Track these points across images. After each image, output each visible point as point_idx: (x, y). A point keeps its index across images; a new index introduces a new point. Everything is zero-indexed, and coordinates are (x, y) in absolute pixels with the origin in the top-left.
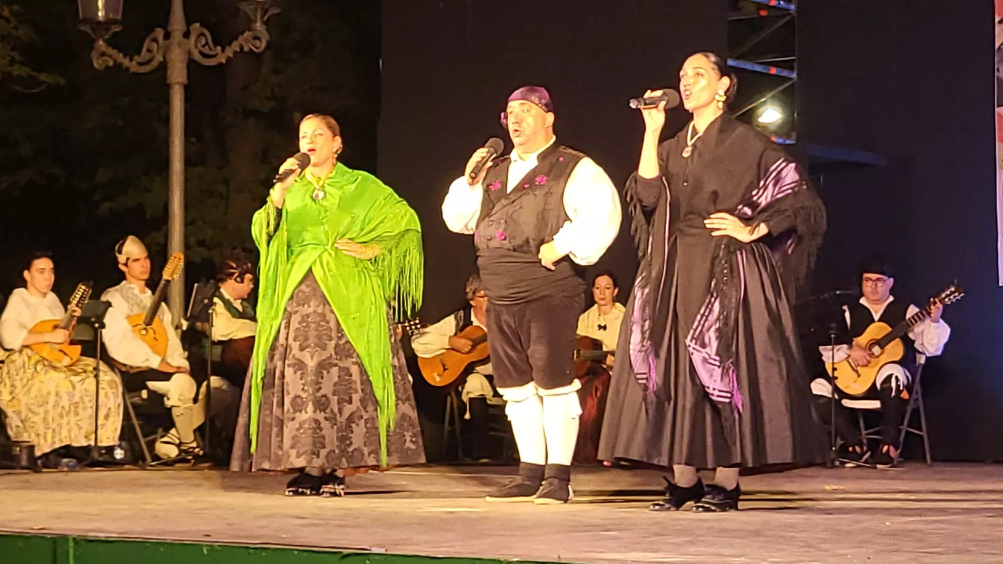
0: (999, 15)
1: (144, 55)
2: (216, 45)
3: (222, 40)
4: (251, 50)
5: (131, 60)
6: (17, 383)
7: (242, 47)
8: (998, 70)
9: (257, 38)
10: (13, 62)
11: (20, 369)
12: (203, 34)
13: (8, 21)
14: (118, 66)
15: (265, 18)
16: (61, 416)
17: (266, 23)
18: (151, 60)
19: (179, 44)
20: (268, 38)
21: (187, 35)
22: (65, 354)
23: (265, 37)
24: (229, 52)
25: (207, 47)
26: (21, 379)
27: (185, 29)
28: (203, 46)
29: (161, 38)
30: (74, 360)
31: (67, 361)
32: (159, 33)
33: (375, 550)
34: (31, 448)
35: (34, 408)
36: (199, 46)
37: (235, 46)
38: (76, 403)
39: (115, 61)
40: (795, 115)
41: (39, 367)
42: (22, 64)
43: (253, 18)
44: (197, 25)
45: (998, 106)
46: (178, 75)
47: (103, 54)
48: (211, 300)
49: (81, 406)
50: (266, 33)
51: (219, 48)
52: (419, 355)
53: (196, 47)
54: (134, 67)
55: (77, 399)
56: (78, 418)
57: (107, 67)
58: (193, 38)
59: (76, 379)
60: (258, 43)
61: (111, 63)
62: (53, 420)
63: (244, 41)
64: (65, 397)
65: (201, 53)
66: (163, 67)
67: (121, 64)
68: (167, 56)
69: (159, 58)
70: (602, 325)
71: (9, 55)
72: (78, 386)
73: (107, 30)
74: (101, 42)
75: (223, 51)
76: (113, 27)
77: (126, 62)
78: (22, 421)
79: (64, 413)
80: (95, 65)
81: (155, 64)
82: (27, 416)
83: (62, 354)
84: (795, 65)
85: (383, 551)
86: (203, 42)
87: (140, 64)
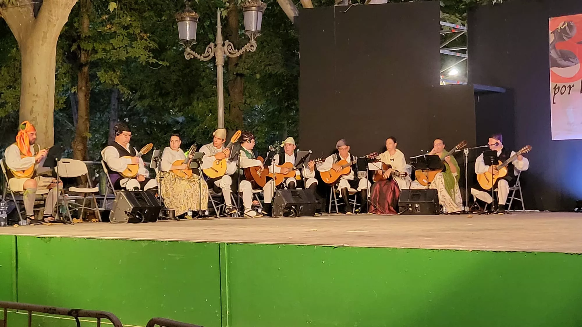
0: (551, 30)
1: (206, 54)
2: (235, 49)
3: (238, 47)
4: (250, 51)
5: (201, 56)
6: (168, 186)
7: (246, 50)
8: (551, 52)
9: (252, 46)
10: (149, 57)
11: (169, 180)
12: (230, 45)
13: (146, 40)
14: (195, 58)
15: (255, 38)
16: (187, 199)
17: (255, 40)
18: (209, 55)
19: (221, 49)
20: (257, 46)
21: (223, 45)
22: (186, 174)
23: (255, 45)
24: (241, 52)
25: (232, 50)
26: (170, 184)
27: (223, 43)
28: (230, 50)
29: (213, 47)
30: (190, 176)
31: (187, 177)
32: (212, 44)
33: (345, 245)
34: (174, 212)
35: (176, 196)
36: (228, 50)
37: (243, 49)
38: (192, 193)
39: (194, 56)
40: (467, 71)
41: (177, 180)
42: (153, 58)
43: (250, 38)
44: (228, 41)
45: (551, 67)
46: (220, 62)
47: (189, 54)
48: (239, 152)
49: (194, 194)
50: (256, 44)
51: (237, 50)
52: (320, 171)
53: (227, 50)
54: (202, 59)
55: (192, 192)
56: (193, 199)
57: (191, 58)
58: (226, 46)
59: (192, 184)
60: (252, 48)
61: (192, 57)
62: (183, 201)
63: (247, 48)
64: (188, 191)
65: (230, 53)
66: (214, 59)
67: (197, 58)
68: (215, 54)
69: (212, 55)
70: (392, 159)
71: (148, 54)
72: (192, 187)
73: (190, 44)
74: (188, 48)
75: (238, 51)
76: (192, 42)
77: (199, 57)
78: (170, 202)
79: (189, 198)
80: (186, 58)
81: (210, 57)
82: (172, 200)
83: (185, 174)
84: (467, 52)
85: (349, 246)
86: (230, 48)
87: (204, 57)
